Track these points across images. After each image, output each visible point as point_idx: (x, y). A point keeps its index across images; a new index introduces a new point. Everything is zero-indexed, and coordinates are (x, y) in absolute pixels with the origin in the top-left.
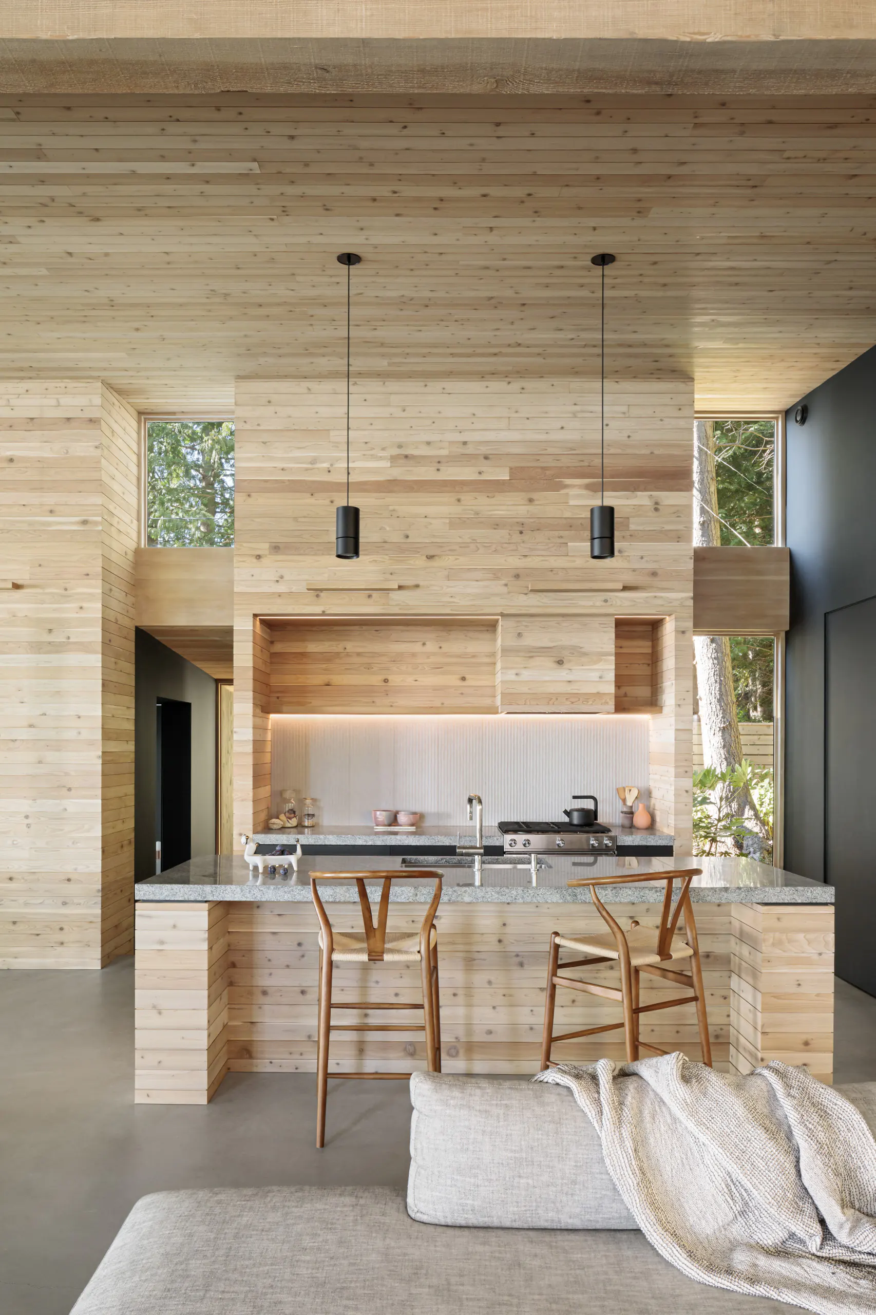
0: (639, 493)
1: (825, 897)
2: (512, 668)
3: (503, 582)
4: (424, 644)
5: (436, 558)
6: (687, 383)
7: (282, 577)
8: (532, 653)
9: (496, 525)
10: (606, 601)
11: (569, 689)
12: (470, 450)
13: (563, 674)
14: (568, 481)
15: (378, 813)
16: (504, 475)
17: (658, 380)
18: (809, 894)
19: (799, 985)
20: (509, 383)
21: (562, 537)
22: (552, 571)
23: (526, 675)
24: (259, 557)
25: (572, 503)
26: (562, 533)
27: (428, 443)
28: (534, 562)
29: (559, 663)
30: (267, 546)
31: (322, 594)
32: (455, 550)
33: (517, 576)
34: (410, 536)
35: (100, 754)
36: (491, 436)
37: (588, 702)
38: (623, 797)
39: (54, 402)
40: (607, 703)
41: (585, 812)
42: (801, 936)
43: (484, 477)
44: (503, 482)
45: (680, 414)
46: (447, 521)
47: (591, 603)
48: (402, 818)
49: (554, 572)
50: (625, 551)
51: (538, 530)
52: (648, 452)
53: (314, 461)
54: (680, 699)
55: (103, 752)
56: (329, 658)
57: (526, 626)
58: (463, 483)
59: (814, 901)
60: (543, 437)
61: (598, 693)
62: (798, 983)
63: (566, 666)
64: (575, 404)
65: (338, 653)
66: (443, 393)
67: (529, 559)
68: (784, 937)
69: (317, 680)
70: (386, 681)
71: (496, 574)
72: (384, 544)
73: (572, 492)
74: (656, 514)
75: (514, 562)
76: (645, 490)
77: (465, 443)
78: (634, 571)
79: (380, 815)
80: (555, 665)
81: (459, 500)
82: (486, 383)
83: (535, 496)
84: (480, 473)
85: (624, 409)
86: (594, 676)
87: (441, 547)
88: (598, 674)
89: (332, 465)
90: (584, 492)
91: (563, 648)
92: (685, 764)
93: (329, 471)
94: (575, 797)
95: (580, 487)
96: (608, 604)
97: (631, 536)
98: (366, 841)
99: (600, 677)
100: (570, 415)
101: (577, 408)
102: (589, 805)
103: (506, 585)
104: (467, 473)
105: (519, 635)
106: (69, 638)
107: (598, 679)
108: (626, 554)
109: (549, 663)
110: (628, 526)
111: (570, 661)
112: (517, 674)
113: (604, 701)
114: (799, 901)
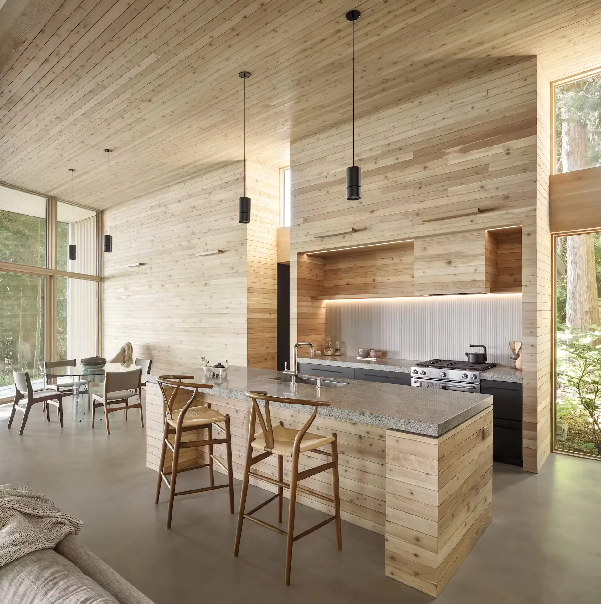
0: (495, 146)
1: (430, 431)
2: (420, 269)
3: (410, 219)
4: (393, 259)
5: (375, 211)
6: (531, 60)
7: (308, 233)
8: (432, 259)
9: (406, 187)
10: (472, 221)
11: (456, 279)
12: (392, 147)
13: (451, 270)
14: (448, 151)
15: (360, 350)
16: (410, 157)
17: (509, 66)
18: (418, 427)
19: (412, 493)
20: (413, 102)
21: (444, 186)
22: (438, 208)
23: (429, 272)
24: (299, 225)
25: (450, 163)
26: (444, 184)
27: (371, 150)
28: (428, 204)
29: (449, 264)
30: (302, 219)
31: (324, 239)
32: (384, 205)
33: (418, 214)
34: (363, 202)
35: (247, 319)
36: (403, 136)
37: (467, 286)
38: (513, 348)
39: (232, 174)
40: (479, 287)
41: (477, 355)
42: (413, 458)
43: (399, 161)
44: (409, 161)
45: (527, 83)
46: (380, 190)
47: (462, 224)
48: (372, 353)
49: (440, 208)
50: (485, 187)
51: (430, 184)
52: (501, 116)
53: (320, 174)
54: (527, 281)
55: (248, 319)
56: (348, 270)
57: (429, 243)
58: (389, 167)
59: (422, 433)
60: (431, 128)
61: (474, 280)
62: (411, 492)
63: (453, 265)
64: (452, 101)
65: (352, 268)
66: (378, 120)
67: (425, 203)
68: (401, 455)
69: (343, 282)
70: (374, 280)
71: (406, 215)
72: (350, 209)
73: (450, 156)
74: (508, 157)
75: (416, 206)
76: (500, 143)
77: (389, 144)
78: (491, 198)
79: (361, 351)
80: (446, 265)
81: (386, 177)
82: (399, 107)
83: (428, 164)
84: (397, 159)
85: (484, 93)
86: (472, 269)
87: (377, 205)
88: (474, 268)
89: (328, 173)
90: (458, 154)
91: (451, 254)
92: (531, 326)
93: (327, 177)
94: (471, 346)
95: (455, 152)
96: (474, 222)
97: (490, 175)
98: (342, 365)
99: (476, 270)
100: (449, 109)
101: (453, 103)
102: (481, 351)
103: (412, 220)
104: (390, 161)
105: (425, 249)
106: (237, 271)
107: (473, 272)
108: (486, 188)
109: (442, 264)
110: (487, 169)
111: (456, 261)
112: (423, 272)
113: (478, 285)
114: (411, 431)
